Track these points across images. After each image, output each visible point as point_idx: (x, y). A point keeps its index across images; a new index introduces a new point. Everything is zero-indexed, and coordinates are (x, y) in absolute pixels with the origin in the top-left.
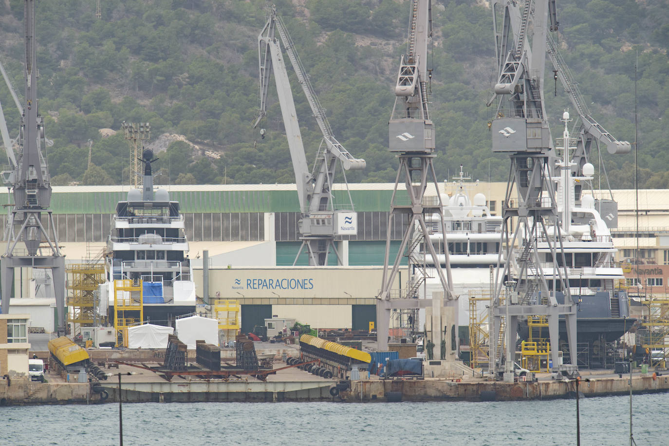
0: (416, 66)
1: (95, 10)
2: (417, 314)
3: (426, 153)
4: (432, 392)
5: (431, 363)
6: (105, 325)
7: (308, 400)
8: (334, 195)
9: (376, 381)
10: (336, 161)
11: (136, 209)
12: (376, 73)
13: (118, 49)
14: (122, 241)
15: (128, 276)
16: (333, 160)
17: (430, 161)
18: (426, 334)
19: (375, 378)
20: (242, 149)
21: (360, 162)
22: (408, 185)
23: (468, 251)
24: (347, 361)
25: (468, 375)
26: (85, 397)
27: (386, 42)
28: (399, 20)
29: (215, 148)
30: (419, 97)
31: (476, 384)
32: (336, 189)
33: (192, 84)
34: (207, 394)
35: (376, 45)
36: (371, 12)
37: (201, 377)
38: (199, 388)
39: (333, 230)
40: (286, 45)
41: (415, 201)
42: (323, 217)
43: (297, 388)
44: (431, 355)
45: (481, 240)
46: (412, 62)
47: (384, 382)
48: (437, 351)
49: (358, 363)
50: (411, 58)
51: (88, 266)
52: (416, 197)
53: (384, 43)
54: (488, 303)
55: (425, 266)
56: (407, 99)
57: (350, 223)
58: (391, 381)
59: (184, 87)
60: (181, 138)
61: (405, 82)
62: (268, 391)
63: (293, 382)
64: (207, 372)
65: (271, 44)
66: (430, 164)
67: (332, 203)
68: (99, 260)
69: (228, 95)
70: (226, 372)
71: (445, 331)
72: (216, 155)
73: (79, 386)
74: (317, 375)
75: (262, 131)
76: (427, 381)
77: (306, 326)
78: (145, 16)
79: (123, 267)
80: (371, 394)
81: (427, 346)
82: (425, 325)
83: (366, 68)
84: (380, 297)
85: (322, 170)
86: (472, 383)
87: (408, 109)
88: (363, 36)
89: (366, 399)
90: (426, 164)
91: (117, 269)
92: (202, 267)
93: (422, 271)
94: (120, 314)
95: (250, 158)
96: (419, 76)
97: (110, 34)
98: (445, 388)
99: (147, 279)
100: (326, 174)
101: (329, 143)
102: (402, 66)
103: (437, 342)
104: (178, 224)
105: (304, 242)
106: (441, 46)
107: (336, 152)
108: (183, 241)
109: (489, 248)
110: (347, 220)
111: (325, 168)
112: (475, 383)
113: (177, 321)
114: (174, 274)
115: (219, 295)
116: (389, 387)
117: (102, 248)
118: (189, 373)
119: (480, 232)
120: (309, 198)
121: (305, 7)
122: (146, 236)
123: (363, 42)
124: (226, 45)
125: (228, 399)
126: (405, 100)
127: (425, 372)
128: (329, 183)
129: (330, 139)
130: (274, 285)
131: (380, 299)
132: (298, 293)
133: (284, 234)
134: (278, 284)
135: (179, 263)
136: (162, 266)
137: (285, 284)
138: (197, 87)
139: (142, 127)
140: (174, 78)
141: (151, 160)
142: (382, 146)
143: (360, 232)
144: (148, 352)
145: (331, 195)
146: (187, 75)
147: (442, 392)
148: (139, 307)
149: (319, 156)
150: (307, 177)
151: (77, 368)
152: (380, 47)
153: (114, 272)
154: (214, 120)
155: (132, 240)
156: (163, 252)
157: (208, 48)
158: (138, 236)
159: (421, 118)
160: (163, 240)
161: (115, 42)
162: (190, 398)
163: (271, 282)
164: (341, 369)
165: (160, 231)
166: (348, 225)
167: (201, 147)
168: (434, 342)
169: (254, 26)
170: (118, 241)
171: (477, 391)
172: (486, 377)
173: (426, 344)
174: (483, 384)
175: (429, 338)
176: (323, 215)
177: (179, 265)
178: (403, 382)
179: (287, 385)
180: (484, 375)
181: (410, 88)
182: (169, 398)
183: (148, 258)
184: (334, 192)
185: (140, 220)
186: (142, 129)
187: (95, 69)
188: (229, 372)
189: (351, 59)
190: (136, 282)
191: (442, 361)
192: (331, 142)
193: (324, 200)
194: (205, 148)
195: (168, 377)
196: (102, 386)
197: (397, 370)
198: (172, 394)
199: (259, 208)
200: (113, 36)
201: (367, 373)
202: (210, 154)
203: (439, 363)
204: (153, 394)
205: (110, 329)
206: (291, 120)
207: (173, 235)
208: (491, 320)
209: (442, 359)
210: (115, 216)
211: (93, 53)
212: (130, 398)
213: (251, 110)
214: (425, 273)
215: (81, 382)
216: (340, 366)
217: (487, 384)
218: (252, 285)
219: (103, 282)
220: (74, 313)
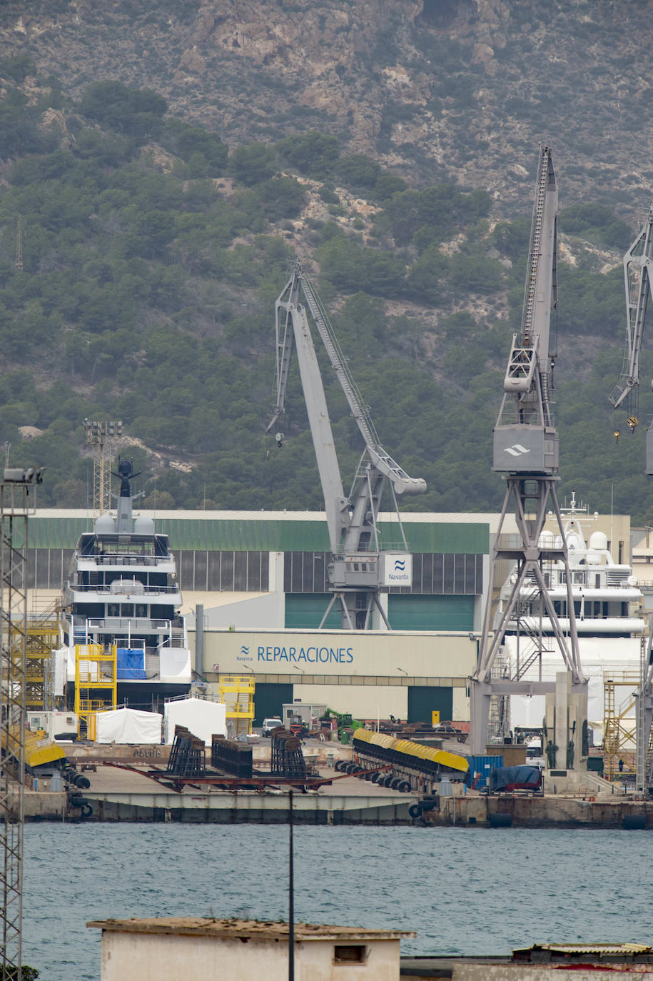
0: (534, 349)
1: (14, 257)
2: (508, 702)
3: (545, 474)
4: (555, 815)
5: (553, 774)
6: (60, 708)
7: (377, 823)
8: (380, 529)
9: (475, 797)
10: (384, 480)
11: (108, 544)
12: (413, 355)
13: (46, 314)
14: (86, 589)
15: (95, 640)
16: (379, 479)
17: (551, 486)
18: (546, 733)
19: (474, 794)
20: (222, 460)
21: (420, 483)
22: (519, 518)
23: (582, 613)
24: (433, 769)
25: (605, 791)
26: (59, 812)
27: (428, 311)
28: (447, 281)
29: (184, 458)
30: (538, 394)
31: (618, 805)
32: (382, 520)
33: (151, 366)
34: (233, 811)
35: (413, 315)
36: (408, 267)
37: (223, 787)
38: (222, 802)
39: (378, 578)
40: (316, 314)
41: (529, 542)
42: (364, 560)
43: (362, 805)
44: (552, 763)
45: (600, 598)
46: (528, 343)
47: (487, 800)
48: (561, 757)
49: (449, 772)
50: (527, 338)
51: (34, 624)
52: (530, 537)
53: (424, 312)
54: (635, 689)
55: (540, 634)
56: (520, 397)
57: (403, 569)
58: (497, 798)
59: (140, 369)
60: (136, 442)
61: (517, 373)
62: (320, 809)
63: (356, 797)
64: (234, 780)
65: (295, 311)
66: (551, 490)
67: (377, 540)
68: (50, 616)
69: (203, 383)
70: (261, 781)
71: (574, 729)
72: (185, 468)
73: (51, 796)
74: (387, 787)
75: (278, 436)
76: (549, 799)
77: (346, 715)
78: (85, 267)
79: (89, 627)
80: (468, 816)
81: (548, 749)
82: (544, 720)
83: (399, 348)
84: (475, 678)
85: (364, 493)
86: (612, 803)
87: (521, 411)
88: (395, 302)
89: (460, 822)
90: (545, 489)
91: (80, 629)
92: (194, 629)
93: (536, 641)
94: (84, 694)
95: (234, 473)
96: (538, 365)
97: (35, 293)
98: (574, 810)
99: (122, 645)
100: (369, 499)
101: (375, 456)
102: (513, 349)
103: (561, 743)
104: (167, 566)
105: (336, 595)
106: (507, 318)
107: (384, 468)
108: (174, 591)
109: (610, 610)
110: (398, 565)
111: (367, 491)
112: (616, 803)
113: (166, 704)
114: (161, 638)
115: (217, 668)
116: (494, 806)
117: (54, 599)
118: (208, 781)
119: (598, 586)
120: (344, 532)
121: (314, 258)
122: (121, 583)
123: (396, 310)
124: (200, 310)
125: (262, 819)
126: (517, 398)
127: (546, 786)
128: (373, 512)
129: (376, 449)
130: (297, 656)
131: (477, 681)
132: (332, 668)
133: (297, 583)
134: (302, 655)
135: (168, 622)
136: (144, 626)
137: (312, 655)
138: (159, 369)
139: (112, 427)
140: (126, 356)
141: (129, 475)
142: (422, 460)
143: (416, 582)
144: (126, 749)
145: (376, 529)
146: (144, 352)
147: (570, 815)
148: (111, 684)
149: (359, 474)
150: (342, 502)
151: (49, 771)
152: (419, 317)
153: (75, 634)
154: (184, 417)
155: (101, 589)
156: (145, 606)
157: (176, 314)
158: (109, 582)
159: (540, 424)
160: (146, 589)
161: (43, 305)
162: (208, 816)
163: (293, 651)
164: (425, 779)
165: (141, 577)
166: (399, 572)
167: (165, 456)
168: (558, 743)
169: (240, 285)
170: (81, 589)
171: (620, 814)
172: (631, 795)
173: (545, 747)
174: (627, 804)
175: (550, 738)
176: (363, 558)
177: (169, 626)
178: (513, 800)
179: (347, 801)
180: (628, 792)
181: (524, 381)
182: (179, 816)
183: (123, 615)
184: (380, 524)
185: (113, 560)
186: (112, 431)
187: (14, 341)
188: (265, 781)
189: (379, 335)
190: (106, 648)
191: (568, 771)
192: (377, 454)
193: (365, 536)
194: (170, 457)
195: (178, 787)
196: (84, 797)
197: (507, 782)
198: (182, 810)
199: (261, 545)
200: (40, 295)
201: (462, 786)
202: (176, 465)
203: (564, 774)
204: (155, 809)
205: (70, 714)
206: (320, 422)
207: (158, 582)
208: (639, 714)
209: (568, 768)
210: (76, 553)
211: (10, 319)
212: (122, 816)
213: (235, 404)
214: (541, 645)
215: (54, 791)
216: (422, 775)
217: (633, 806)
218: (265, 655)
219: (57, 648)
220: (12, 691)
